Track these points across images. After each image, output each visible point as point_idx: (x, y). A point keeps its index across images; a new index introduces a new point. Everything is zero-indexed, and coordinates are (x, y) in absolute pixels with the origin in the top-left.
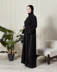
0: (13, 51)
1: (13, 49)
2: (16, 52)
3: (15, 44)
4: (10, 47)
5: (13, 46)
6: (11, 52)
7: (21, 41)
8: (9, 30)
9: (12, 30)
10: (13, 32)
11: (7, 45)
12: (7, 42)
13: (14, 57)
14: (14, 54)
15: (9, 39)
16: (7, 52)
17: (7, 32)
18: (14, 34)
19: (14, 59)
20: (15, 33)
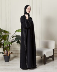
0: (8, 52)
1: (8, 50)
2: (12, 53)
3: (10, 45)
4: (6, 47)
5: (8, 47)
6: (7, 53)
7: (17, 42)
8: (4, 31)
9: (7, 30)
10: (8, 32)
11: (3, 46)
12: (2, 42)
13: (10, 58)
14: (10, 55)
15: (5, 40)
16: (3, 53)
17: (3, 33)
18: (9, 35)
19: (10, 60)
20: (10, 33)
